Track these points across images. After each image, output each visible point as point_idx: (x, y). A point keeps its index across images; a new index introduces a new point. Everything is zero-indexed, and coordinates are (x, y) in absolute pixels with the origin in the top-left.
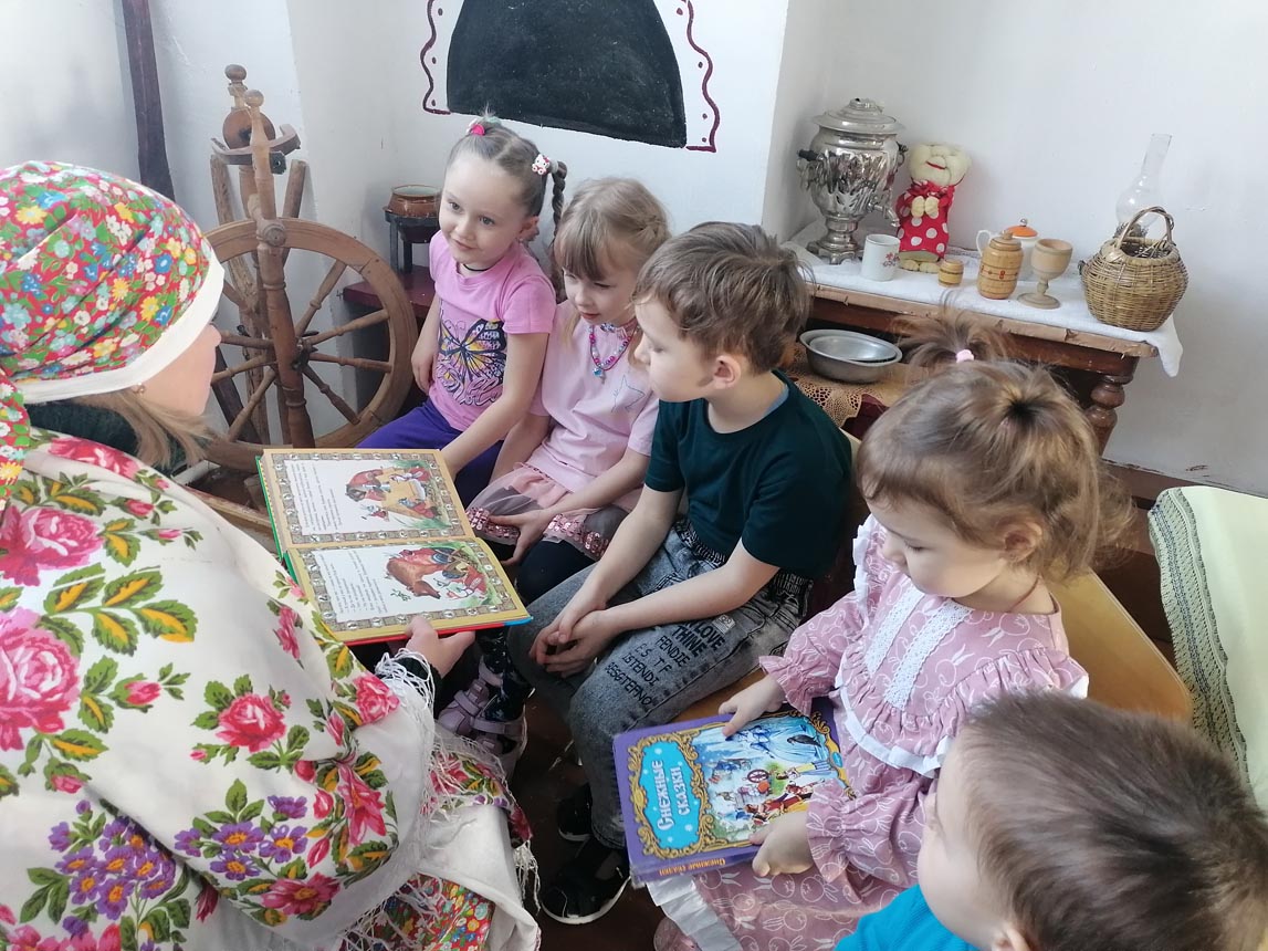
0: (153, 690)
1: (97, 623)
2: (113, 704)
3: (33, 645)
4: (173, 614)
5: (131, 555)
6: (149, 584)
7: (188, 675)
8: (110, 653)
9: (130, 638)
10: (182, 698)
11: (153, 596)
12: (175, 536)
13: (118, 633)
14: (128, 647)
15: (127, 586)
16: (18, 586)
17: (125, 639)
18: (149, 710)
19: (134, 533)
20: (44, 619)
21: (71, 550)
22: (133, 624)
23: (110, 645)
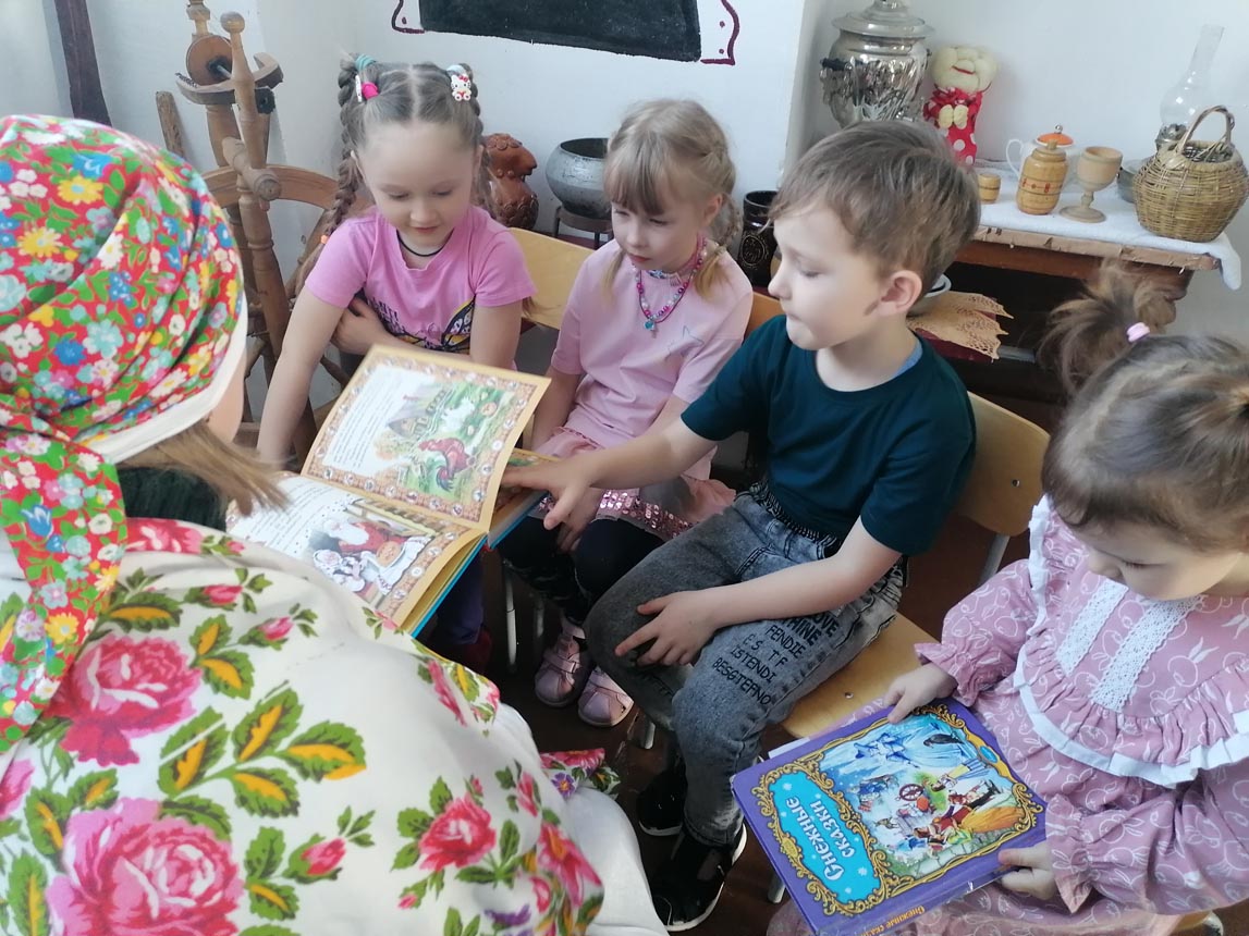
0: (336, 849)
1: (238, 787)
2: (292, 883)
3: (163, 843)
4: (330, 742)
5: (247, 682)
6: (285, 711)
7: (371, 814)
8: (268, 822)
9: (287, 792)
10: (372, 844)
11: (297, 725)
12: (286, 631)
13: (269, 791)
14: (288, 805)
15: (259, 725)
16: (107, 769)
17: (281, 797)
18: (340, 875)
19: (233, 646)
20: (168, 804)
21: (159, 697)
22: (284, 773)
23: (265, 811)
